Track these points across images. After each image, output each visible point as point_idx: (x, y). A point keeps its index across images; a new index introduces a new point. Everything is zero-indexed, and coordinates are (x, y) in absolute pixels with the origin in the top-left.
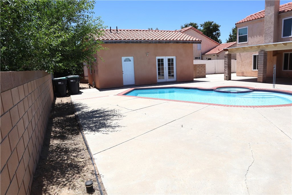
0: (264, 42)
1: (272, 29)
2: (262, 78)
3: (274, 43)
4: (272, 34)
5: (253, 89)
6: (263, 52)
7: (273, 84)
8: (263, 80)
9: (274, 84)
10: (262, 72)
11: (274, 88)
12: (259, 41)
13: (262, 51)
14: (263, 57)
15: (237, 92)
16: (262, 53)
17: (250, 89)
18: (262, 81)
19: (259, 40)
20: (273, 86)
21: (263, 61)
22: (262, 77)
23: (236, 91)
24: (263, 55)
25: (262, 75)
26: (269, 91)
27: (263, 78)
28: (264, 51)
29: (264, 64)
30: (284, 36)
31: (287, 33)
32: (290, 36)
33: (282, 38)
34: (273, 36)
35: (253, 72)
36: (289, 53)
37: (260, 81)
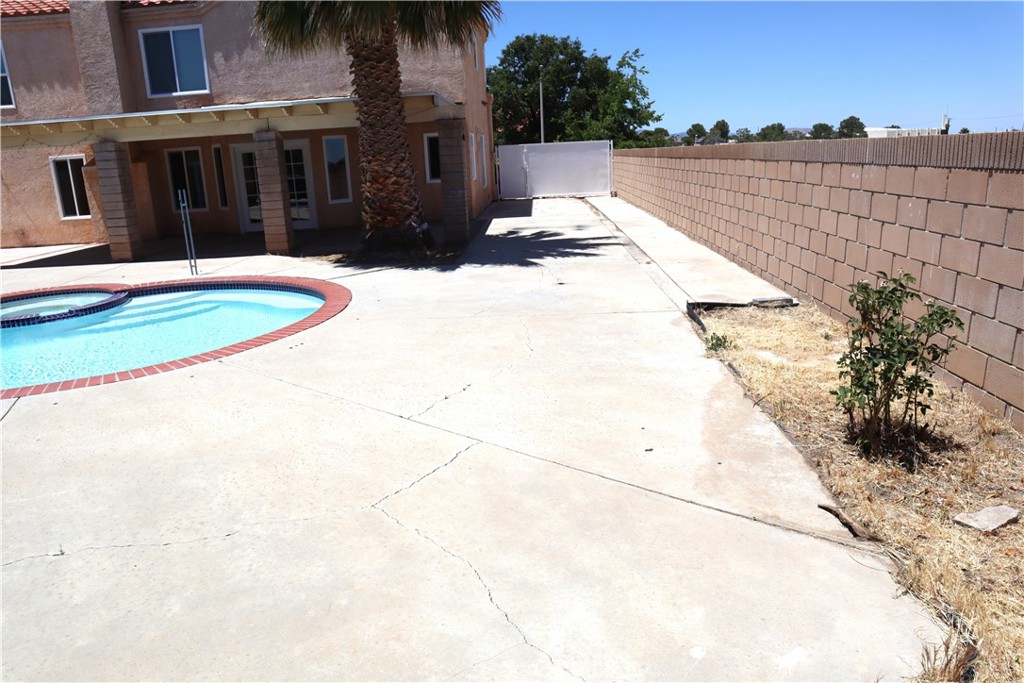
0: (89, 108)
1: (110, 62)
2: (128, 245)
3: (125, 112)
4: (114, 81)
5: (124, 291)
6: (111, 147)
7: (187, 262)
8: (132, 251)
9: (193, 261)
10: (123, 222)
11: (195, 276)
12: (65, 107)
13: (105, 141)
14: (114, 165)
15: (70, 312)
16: (109, 149)
17: (116, 292)
18: (129, 254)
19: (62, 99)
20: (192, 266)
21: (117, 181)
22: (125, 239)
23: (66, 311)
24: (113, 155)
25: (125, 231)
26: (185, 287)
27: (133, 244)
28: (114, 142)
29: (123, 193)
30: (154, 92)
31: (164, 81)
32: (174, 94)
33: (151, 100)
34: (118, 87)
35: (65, 229)
36: (183, 150)
37: (123, 257)
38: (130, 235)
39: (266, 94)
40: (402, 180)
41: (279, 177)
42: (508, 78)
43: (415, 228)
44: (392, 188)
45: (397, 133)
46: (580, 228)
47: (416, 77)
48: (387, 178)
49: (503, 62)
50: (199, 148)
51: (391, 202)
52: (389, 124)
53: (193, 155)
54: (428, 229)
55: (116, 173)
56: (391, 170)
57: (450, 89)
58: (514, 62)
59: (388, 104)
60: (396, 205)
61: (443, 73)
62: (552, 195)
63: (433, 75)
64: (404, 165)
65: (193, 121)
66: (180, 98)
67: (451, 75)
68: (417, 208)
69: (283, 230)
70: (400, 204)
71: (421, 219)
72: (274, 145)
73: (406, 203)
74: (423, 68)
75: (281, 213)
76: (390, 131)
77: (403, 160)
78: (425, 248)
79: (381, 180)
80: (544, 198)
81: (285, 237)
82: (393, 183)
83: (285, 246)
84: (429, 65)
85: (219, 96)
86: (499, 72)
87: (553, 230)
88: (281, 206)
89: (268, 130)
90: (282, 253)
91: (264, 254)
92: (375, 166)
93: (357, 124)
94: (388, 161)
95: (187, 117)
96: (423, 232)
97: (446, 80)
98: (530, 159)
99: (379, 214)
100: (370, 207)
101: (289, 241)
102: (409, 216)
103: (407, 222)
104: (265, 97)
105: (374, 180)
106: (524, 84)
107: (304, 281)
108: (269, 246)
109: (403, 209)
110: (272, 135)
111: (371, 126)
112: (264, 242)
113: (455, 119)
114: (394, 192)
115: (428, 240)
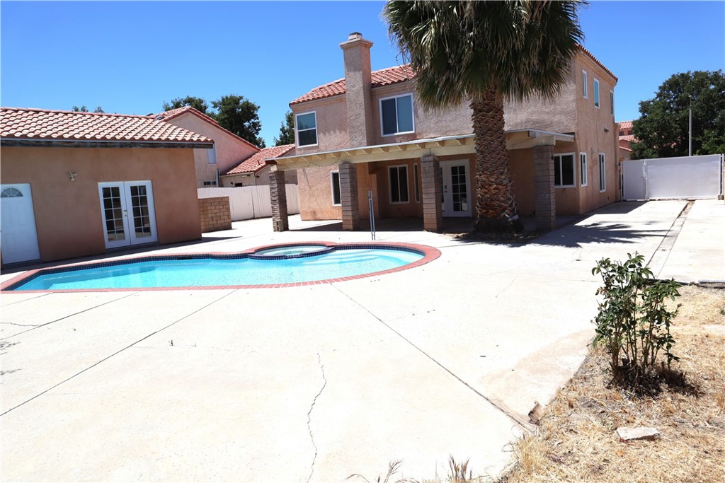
0: (350, 144)
1: (363, 118)
2: (351, 221)
3: (368, 145)
4: (364, 128)
5: (333, 246)
6: (347, 166)
7: (370, 233)
8: (353, 225)
9: (373, 232)
10: (350, 209)
11: (374, 241)
13: (345, 163)
14: (348, 176)
17: (329, 246)
18: (351, 227)
20: (372, 235)
21: (349, 185)
22: (350, 218)
24: (348, 171)
25: (351, 214)
27: (354, 221)
28: (349, 163)
29: (351, 192)
30: (385, 133)
31: (390, 127)
32: (395, 134)
33: (383, 138)
34: (365, 131)
35: (334, 211)
36: (398, 166)
37: (348, 228)
38: (353, 216)
39: (447, 131)
40: (501, 187)
41: (434, 184)
42: (663, 107)
43: (508, 218)
44: (494, 192)
45: (499, 156)
46: (650, 223)
47: (542, 116)
48: (490, 185)
49: (659, 95)
50: (406, 165)
51: (492, 200)
52: (494, 151)
53: (403, 170)
54: (517, 220)
55: (348, 180)
56: (493, 180)
57: (566, 124)
58: (669, 95)
59: (493, 138)
60: (496, 203)
61: (561, 113)
62: (667, 198)
63: (554, 114)
64: (503, 177)
65: (390, 151)
66: (398, 136)
67: (567, 114)
68: (511, 205)
69: (434, 216)
70: (498, 202)
71: (513, 212)
72: (432, 164)
73: (503, 202)
74: (547, 110)
75: (434, 206)
76: (494, 155)
77: (502, 173)
78: (514, 232)
79: (487, 187)
80: (659, 200)
81: (435, 221)
82: (494, 189)
83: (435, 226)
84: (551, 108)
85: (419, 134)
86: (656, 103)
87: (625, 224)
88: (434, 202)
89: (430, 155)
90: (433, 231)
91: (422, 230)
92: (483, 178)
93: (474, 151)
94: (492, 175)
95: (404, 147)
96: (514, 221)
97: (563, 117)
98: (649, 170)
99: (484, 208)
100: (480, 204)
101: (437, 224)
102: (504, 210)
103: (503, 214)
104: (446, 133)
105: (483, 187)
106: (677, 111)
107: (423, 247)
108: (426, 226)
109: (500, 206)
110: (431, 158)
111: (482, 152)
112: (423, 223)
113: (546, 145)
114: (495, 194)
115: (518, 227)
